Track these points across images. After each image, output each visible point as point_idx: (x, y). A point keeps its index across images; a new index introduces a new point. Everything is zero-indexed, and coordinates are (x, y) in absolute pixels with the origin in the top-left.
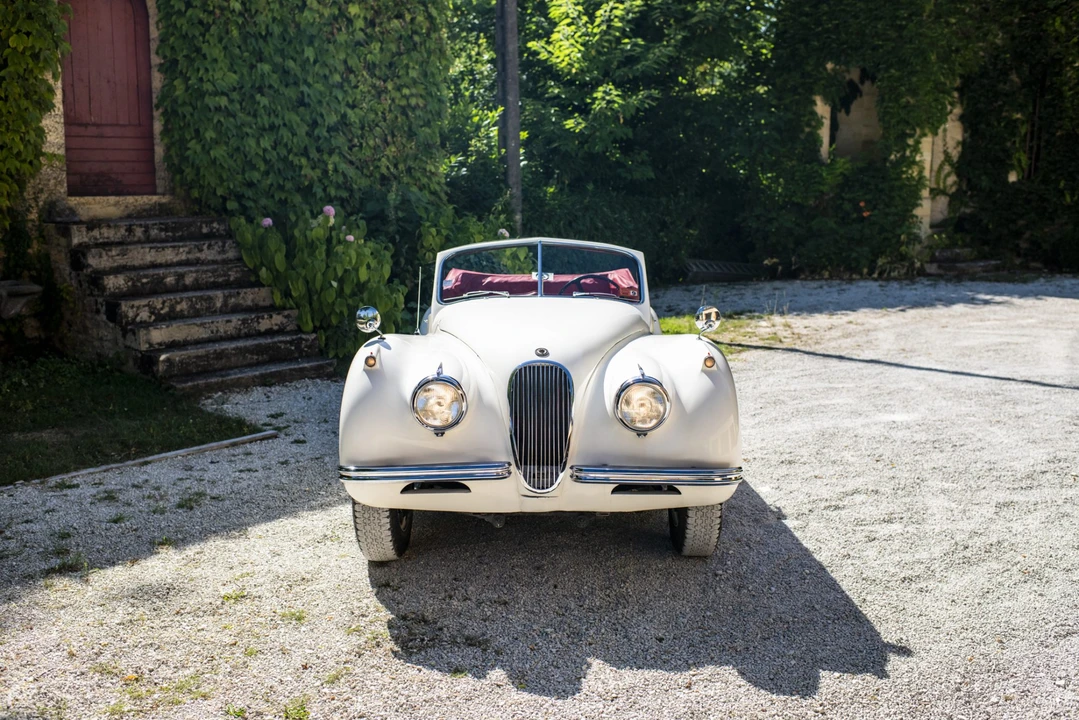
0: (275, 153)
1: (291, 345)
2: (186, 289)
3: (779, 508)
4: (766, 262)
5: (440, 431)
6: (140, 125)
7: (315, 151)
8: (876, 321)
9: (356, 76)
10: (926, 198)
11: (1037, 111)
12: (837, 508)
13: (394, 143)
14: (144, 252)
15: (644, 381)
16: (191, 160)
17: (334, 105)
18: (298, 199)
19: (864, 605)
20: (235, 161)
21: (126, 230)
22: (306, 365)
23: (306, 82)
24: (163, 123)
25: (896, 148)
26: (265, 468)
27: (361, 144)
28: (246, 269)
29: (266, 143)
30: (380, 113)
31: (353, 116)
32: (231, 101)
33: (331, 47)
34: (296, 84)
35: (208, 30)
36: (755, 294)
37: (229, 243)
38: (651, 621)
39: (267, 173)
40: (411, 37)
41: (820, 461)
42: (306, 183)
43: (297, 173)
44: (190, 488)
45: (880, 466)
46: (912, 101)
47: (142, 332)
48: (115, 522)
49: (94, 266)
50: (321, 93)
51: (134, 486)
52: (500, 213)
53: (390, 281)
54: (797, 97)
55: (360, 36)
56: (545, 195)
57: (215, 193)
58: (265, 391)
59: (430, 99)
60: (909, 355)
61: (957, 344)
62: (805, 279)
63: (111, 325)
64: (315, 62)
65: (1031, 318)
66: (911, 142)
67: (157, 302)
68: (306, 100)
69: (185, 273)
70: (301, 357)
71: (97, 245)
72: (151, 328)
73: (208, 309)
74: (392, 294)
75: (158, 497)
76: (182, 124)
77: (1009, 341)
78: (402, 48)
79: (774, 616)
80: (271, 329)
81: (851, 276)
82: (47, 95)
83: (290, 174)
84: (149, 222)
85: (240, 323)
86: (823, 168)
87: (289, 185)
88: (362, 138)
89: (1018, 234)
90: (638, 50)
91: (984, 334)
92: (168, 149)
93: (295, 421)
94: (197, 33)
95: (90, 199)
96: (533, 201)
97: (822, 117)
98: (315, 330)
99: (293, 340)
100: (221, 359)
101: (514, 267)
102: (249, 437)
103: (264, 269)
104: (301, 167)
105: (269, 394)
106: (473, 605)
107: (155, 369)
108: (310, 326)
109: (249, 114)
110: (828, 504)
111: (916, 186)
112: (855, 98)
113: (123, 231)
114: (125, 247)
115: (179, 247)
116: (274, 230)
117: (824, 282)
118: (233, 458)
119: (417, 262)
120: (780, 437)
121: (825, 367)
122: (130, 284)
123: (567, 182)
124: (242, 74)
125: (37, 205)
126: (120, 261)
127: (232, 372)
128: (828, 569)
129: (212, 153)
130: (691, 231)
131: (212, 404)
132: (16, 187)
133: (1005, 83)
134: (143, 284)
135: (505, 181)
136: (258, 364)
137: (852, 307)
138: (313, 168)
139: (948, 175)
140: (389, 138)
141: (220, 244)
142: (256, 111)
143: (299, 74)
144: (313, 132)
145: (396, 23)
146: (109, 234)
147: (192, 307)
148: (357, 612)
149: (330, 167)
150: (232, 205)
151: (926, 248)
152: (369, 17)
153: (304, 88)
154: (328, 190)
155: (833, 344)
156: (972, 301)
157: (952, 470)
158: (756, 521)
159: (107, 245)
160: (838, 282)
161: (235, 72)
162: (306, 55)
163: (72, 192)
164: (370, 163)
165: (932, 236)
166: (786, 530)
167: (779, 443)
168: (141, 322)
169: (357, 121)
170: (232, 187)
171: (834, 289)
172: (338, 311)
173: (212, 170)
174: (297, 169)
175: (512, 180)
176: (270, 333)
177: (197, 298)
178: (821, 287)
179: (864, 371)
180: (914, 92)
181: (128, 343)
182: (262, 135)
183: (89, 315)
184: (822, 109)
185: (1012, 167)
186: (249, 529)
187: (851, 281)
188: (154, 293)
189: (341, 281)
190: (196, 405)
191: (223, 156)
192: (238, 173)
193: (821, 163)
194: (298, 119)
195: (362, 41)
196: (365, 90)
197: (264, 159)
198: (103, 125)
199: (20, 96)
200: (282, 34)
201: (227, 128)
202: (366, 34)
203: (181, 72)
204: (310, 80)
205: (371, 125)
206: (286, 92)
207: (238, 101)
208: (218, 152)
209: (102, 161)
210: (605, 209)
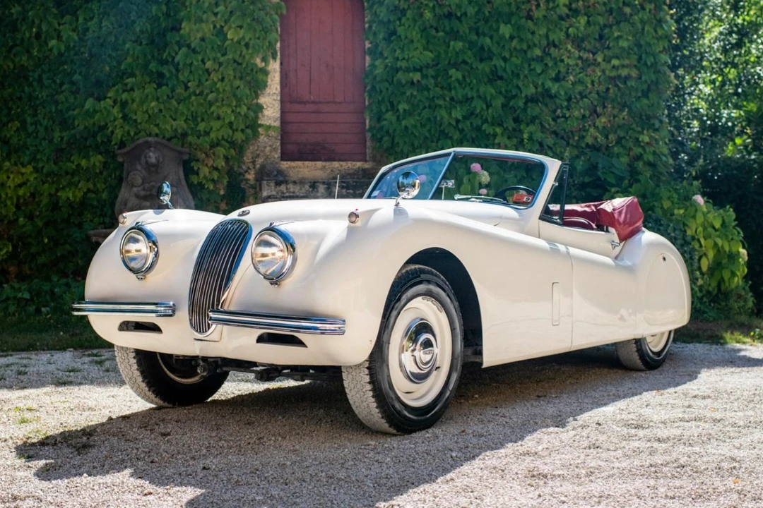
0: (468, 123)
6: (355, 102)
7: (511, 121)
9: (559, 50)
13: (604, 114)
15: (274, 231)
16: (385, 129)
17: (533, 78)
21: (310, 187)
23: (501, 57)
27: (566, 116)
30: (588, 85)
31: (557, 88)
32: (425, 76)
33: (530, 23)
35: (405, 15)
40: (620, 9)
43: (491, 141)
50: (516, 66)
55: (564, 11)
59: (644, 70)
64: (512, 38)
68: (500, 73)
71: (282, 198)
78: (611, 19)
82: (260, 76)
88: (569, 110)
92: (372, 121)
94: (394, 19)
95: (299, 163)
104: (495, 136)
109: (443, 88)
124: (439, 53)
125: (254, 168)
129: (403, 122)
132: (233, 152)
140: (599, 110)
142: (450, 84)
143: (494, 50)
144: (509, 103)
146: (295, 189)
149: (526, 136)
161: (431, 51)
162: (501, 32)
163: (285, 156)
164: (576, 134)
169: (562, 93)
173: (405, 138)
174: (491, 138)
182: (454, 107)
191: (415, 126)
192: (432, 142)
194: (494, 92)
195: (564, 15)
196: (571, 62)
197: (456, 128)
198: (320, 103)
199: (235, 77)
200: (477, 13)
201: (421, 101)
202: (570, 9)
203: (381, 54)
204: (507, 55)
205: (578, 97)
206: (481, 66)
207: (432, 77)
208: (409, 122)
209: (318, 133)
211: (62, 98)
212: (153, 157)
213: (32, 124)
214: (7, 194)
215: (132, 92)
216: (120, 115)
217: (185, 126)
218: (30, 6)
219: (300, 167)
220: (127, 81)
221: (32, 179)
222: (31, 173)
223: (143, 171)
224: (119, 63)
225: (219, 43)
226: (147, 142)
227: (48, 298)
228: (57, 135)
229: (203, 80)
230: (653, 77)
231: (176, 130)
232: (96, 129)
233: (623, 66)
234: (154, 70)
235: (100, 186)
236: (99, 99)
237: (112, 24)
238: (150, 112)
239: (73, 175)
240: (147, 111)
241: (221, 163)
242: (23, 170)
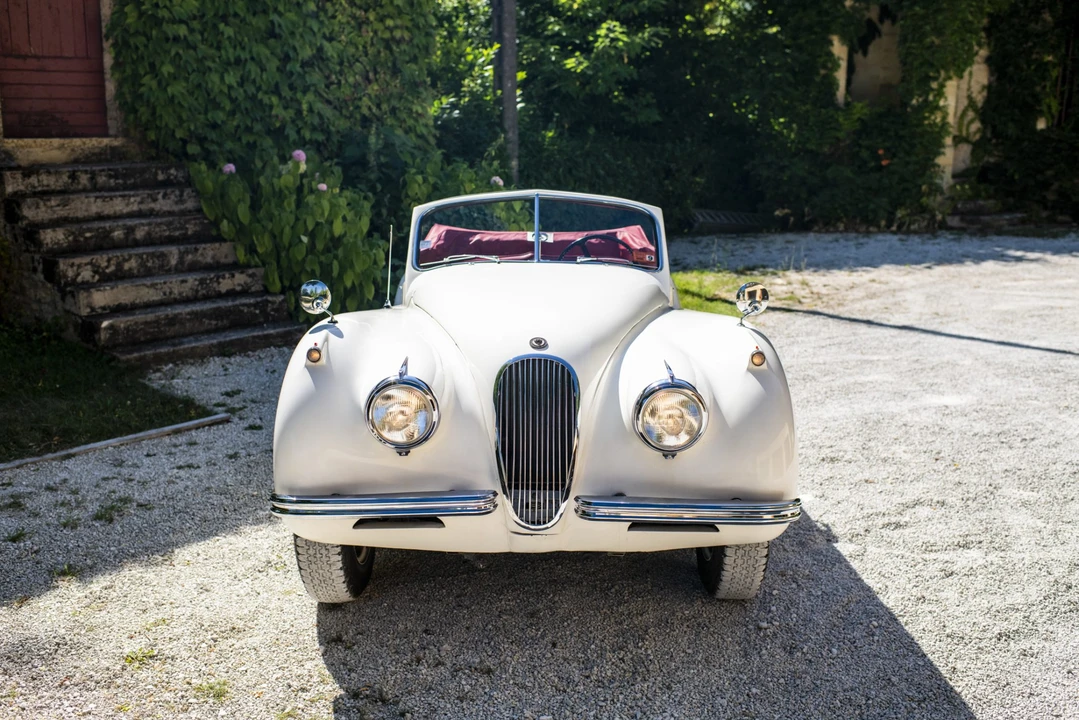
0: (241, 91)
1: (256, 309)
2: (137, 244)
3: (827, 526)
4: (777, 213)
5: (403, 449)
6: (87, 57)
7: (287, 89)
8: (901, 280)
9: (333, 5)
10: (949, 146)
11: (1070, 53)
12: (898, 526)
13: (377, 80)
14: (89, 202)
15: (674, 385)
16: (145, 97)
17: (308, 37)
18: (268, 142)
19: (954, 676)
20: (196, 99)
21: (69, 177)
22: (272, 331)
23: (276, 10)
24: (113, 55)
25: (918, 92)
26: (211, 463)
27: (339, 83)
28: (206, 221)
29: (231, 78)
30: (361, 48)
31: (330, 49)
32: (192, 31)
34: (265, 12)
36: (766, 247)
37: (187, 191)
38: (680, 703)
39: (232, 113)
41: (868, 458)
42: (278, 125)
43: (267, 113)
44: (114, 492)
45: (940, 466)
46: (937, 41)
47: (82, 297)
48: (14, 540)
49: (30, 218)
50: (293, 23)
51: (49, 488)
52: (493, 159)
53: (370, 234)
54: (813, 37)
56: (544, 140)
57: (173, 135)
58: (223, 362)
59: (416, 32)
60: (945, 320)
61: (995, 308)
62: (819, 232)
63: (49, 285)
65: (1070, 278)
66: (934, 85)
67: (102, 260)
68: (277, 30)
69: (136, 226)
70: (266, 321)
71: (35, 194)
72: (93, 290)
73: (161, 267)
74: (371, 249)
75: (74, 504)
76: (135, 57)
77: (1052, 304)
79: (841, 695)
80: (233, 290)
81: (867, 228)
83: (259, 114)
84: (96, 168)
85: (197, 283)
86: (840, 113)
87: (258, 127)
88: (341, 75)
89: (1046, 185)
91: (1022, 296)
92: (120, 85)
93: (253, 401)
95: (30, 141)
96: (530, 146)
97: (839, 58)
98: (283, 292)
99: (258, 303)
100: (174, 325)
101: (508, 220)
102: (196, 422)
103: (225, 222)
104: (271, 107)
105: (228, 366)
106: (447, 674)
107: (97, 337)
108: (278, 286)
109: (211, 46)
110: (886, 520)
111: (939, 133)
112: (874, 38)
113: (65, 178)
114: (66, 196)
115: (130, 196)
116: (238, 177)
117: (838, 235)
118: (173, 450)
119: (401, 213)
120: (816, 424)
121: (854, 334)
122: (71, 238)
123: (567, 126)
126: (61, 212)
127: (185, 340)
128: (901, 619)
129: (169, 90)
130: (698, 179)
131: (160, 379)
133: (1037, 23)
134: (86, 238)
135: (501, 125)
136: (217, 330)
137: (873, 263)
138: (286, 108)
139: (971, 122)
140: (371, 75)
141: (177, 193)
142: (219, 42)
144: (285, 67)
146: (48, 181)
147: (143, 264)
148: (295, 684)
149: (305, 107)
150: (193, 149)
151: (947, 199)
153: (275, 17)
154: (302, 132)
155: (858, 306)
156: (1001, 257)
157: (1028, 473)
158: (802, 544)
159: (45, 194)
160: (854, 235)
163: (9, 132)
164: (350, 103)
165: (954, 186)
166: (839, 559)
167: (815, 432)
168: (83, 283)
169: (335, 55)
170: (192, 128)
171: (851, 243)
172: (309, 269)
173: (171, 110)
174: (267, 109)
175: (507, 124)
176: (232, 294)
177: (148, 254)
178: (837, 241)
179: (899, 340)
180: (939, 32)
181: (68, 307)
182: (227, 70)
183: (26, 274)
184: (839, 49)
185: (1041, 113)
186: (177, 551)
187: (868, 233)
188: (99, 248)
189: (312, 235)
190: (141, 380)
191: (182, 94)
192: (200, 113)
193: (837, 108)
194: (268, 52)
196: (344, 20)
197: (229, 96)
198: (44, 57)
201: (187, 61)
205: (351, 60)
206: (254, 21)
207: (199, 31)
208: (177, 89)
209: (45, 99)
210: (607, 155)
219: (31, 147)
230: (424, 41)
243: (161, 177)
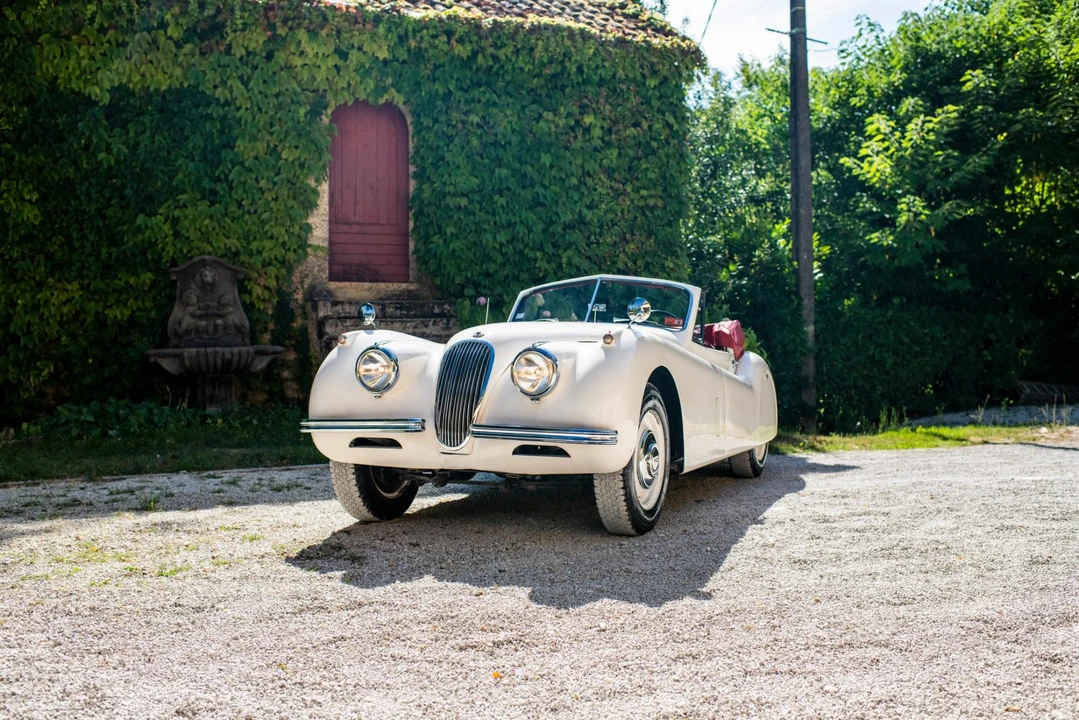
0: (511, 247)
6: (397, 224)
7: (550, 246)
9: (593, 180)
13: (633, 240)
15: (541, 352)
16: (433, 252)
17: (569, 205)
20: (474, 253)
23: (541, 184)
24: (414, 221)
27: (599, 241)
29: (503, 237)
30: (619, 214)
31: (590, 215)
32: (471, 202)
33: (568, 153)
34: (532, 186)
35: (452, 141)
37: (453, 320)
39: (504, 265)
40: (648, 143)
42: (541, 275)
43: (532, 265)
44: (297, 482)
49: (331, 334)
50: (556, 194)
51: (259, 479)
55: (598, 143)
56: (843, 308)
57: (453, 281)
59: (669, 200)
64: (552, 167)
68: (542, 200)
71: (339, 318)
76: (427, 221)
78: (640, 153)
82: (312, 197)
83: (525, 266)
84: (387, 302)
88: (601, 236)
90: (954, 162)
92: (417, 243)
94: (442, 144)
95: (347, 284)
96: (828, 313)
104: (536, 260)
109: (487, 213)
115: (407, 322)
124: (484, 179)
125: (303, 288)
129: (451, 245)
130: (1024, 351)
132: (284, 271)
138: (548, 262)
140: (628, 236)
141: (445, 321)
142: (494, 210)
143: (535, 177)
144: (549, 229)
145: (632, 131)
146: (350, 310)
149: (564, 260)
152: (606, 126)
153: (541, 191)
159: (346, 318)
161: (476, 177)
162: (542, 160)
163: (333, 277)
164: (608, 259)
169: (596, 220)
170: (469, 275)
173: (452, 261)
174: (532, 262)
175: (803, 292)
182: (499, 231)
191: (462, 249)
192: (477, 265)
194: (534, 217)
195: (598, 147)
196: (604, 191)
197: (501, 252)
198: (364, 224)
199: (288, 197)
200: (520, 142)
201: (467, 224)
202: (603, 141)
203: (429, 178)
204: (546, 182)
205: (610, 224)
206: (523, 193)
207: (478, 202)
208: (456, 245)
209: (363, 254)
210: (912, 323)
211: (109, 212)
212: (209, 276)
213: (78, 239)
214: (50, 312)
215: (184, 209)
216: (171, 232)
217: (238, 244)
218: (79, 116)
219: (347, 288)
220: (179, 197)
221: (77, 296)
222: (77, 290)
223: (198, 290)
224: (171, 179)
225: (273, 162)
226: (203, 260)
227: (114, 420)
228: (104, 251)
229: (257, 199)
230: (677, 208)
231: (230, 248)
232: (146, 245)
233: (651, 196)
234: (207, 187)
235: (149, 304)
236: (149, 215)
237: (165, 139)
238: (203, 230)
239: (121, 292)
240: (200, 229)
241: (273, 283)
242: (69, 287)
243: (437, 311)
